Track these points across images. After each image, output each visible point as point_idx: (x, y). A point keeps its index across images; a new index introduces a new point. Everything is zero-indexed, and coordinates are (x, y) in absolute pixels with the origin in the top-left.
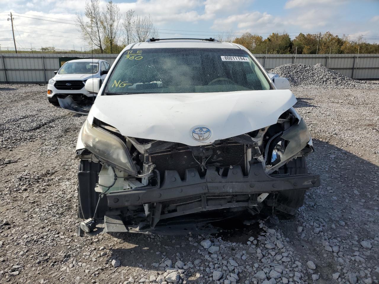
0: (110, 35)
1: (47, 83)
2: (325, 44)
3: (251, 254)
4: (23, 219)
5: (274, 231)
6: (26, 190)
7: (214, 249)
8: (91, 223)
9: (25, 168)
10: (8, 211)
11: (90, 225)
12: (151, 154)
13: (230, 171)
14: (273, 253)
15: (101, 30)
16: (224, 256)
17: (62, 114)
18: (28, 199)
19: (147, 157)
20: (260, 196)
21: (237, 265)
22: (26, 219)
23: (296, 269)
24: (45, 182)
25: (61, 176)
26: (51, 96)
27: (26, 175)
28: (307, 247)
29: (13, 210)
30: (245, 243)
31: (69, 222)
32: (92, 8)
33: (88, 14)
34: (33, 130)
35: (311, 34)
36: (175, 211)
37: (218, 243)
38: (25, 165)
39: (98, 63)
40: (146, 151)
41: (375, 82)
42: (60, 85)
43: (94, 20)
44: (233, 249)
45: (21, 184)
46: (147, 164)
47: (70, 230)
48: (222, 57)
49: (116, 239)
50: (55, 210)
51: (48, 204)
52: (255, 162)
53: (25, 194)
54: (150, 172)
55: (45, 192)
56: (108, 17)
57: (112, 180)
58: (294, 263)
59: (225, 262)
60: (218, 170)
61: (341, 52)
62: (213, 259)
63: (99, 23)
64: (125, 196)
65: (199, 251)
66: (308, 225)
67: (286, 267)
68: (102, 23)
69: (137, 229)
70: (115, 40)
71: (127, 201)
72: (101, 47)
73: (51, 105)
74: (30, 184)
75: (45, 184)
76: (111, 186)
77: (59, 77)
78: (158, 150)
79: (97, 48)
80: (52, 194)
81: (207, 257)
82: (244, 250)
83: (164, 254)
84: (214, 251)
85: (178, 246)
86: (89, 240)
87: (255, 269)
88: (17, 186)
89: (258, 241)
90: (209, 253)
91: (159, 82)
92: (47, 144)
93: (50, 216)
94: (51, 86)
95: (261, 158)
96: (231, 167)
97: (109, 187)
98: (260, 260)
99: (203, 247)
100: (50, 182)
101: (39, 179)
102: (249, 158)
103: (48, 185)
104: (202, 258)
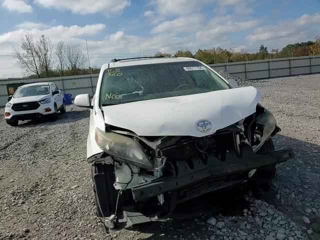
0: (45, 62)
1: (5, 106)
2: (218, 56)
3: (252, 223)
4: (35, 229)
5: (260, 201)
6: (23, 203)
7: (221, 224)
8: (115, 219)
9: (12, 183)
10: (16, 225)
11: (115, 221)
12: (162, 149)
13: (227, 155)
14: (269, 219)
15: (37, 59)
16: (232, 228)
17: (23, 132)
18: (30, 210)
19: (159, 152)
20: (250, 173)
21: (247, 234)
22: (38, 229)
23: (294, 229)
24: (39, 193)
25: (52, 186)
26: (9, 117)
27: (17, 189)
28: (291, 210)
29: (20, 223)
30: (242, 215)
31: (80, 224)
32: (27, 42)
33: (24, 46)
34: (3, 149)
35: (207, 49)
36: (185, 196)
37: (221, 219)
38: (12, 180)
39: (49, 85)
40: (158, 147)
41: (264, 80)
42: (16, 107)
43: (29, 51)
44: (236, 222)
45: (17, 198)
46: (160, 158)
47: (86, 232)
48: (184, 68)
49: (132, 232)
50: (62, 216)
51: (52, 212)
52: (243, 145)
53: (25, 207)
54: (164, 164)
55: (44, 202)
56: (42, 47)
57: (129, 177)
58: (290, 224)
59: (236, 234)
60: (217, 156)
61: (231, 61)
62: (224, 233)
63: (34, 53)
64: (149, 188)
65: (209, 229)
66: (282, 192)
67: (285, 229)
68: (37, 53)
69: (156, 217)
70: (50, 66)
71: (151, 192)
72: (38, 73)
73: (9, 126)
74: (25, 197)
75: (40, 194)
76: (129, 182)
77: (14, 101)
78: (167, 144)
79: (34, 74)
80: (52, 202)
81: (218, 232)
82: (244, 221)
83: (181, 236)
84: (221, 226)
85: (189, 228)
86: (108, 236)
87: (263, 235)
88: (13, 201)
89: (251, 211)
90: (218, 229)
91: (140, 92)
92: (23, 160)
93: (60, 223)
94: (8, 109)
95: (246, 141)
96: (228, 151)
97: (128, 184)
98: (262, 227)
99: (210, 224)
100: (44, 192)
101: (32, 191)
102: (238, 142)
103: (44, 195)
104: (215, 234)
